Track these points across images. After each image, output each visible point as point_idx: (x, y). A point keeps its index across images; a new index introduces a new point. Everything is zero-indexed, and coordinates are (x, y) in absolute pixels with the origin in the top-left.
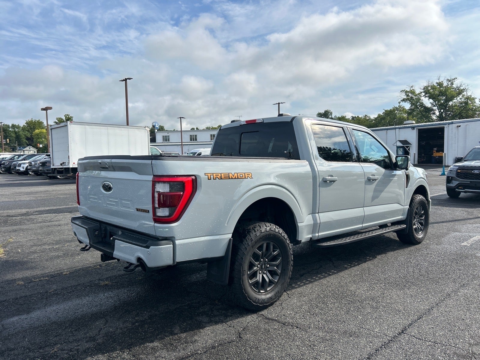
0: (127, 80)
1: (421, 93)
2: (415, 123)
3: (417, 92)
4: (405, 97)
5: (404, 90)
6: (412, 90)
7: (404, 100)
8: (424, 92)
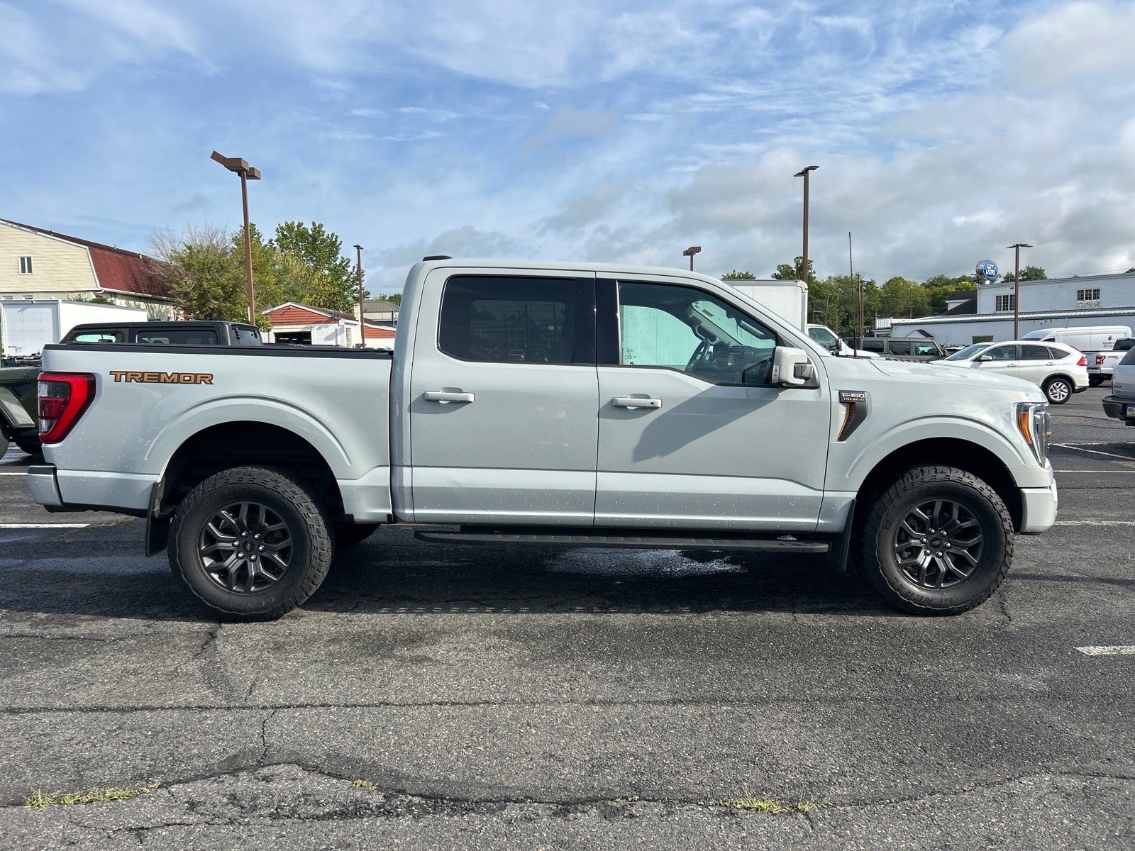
0: (809, 171)
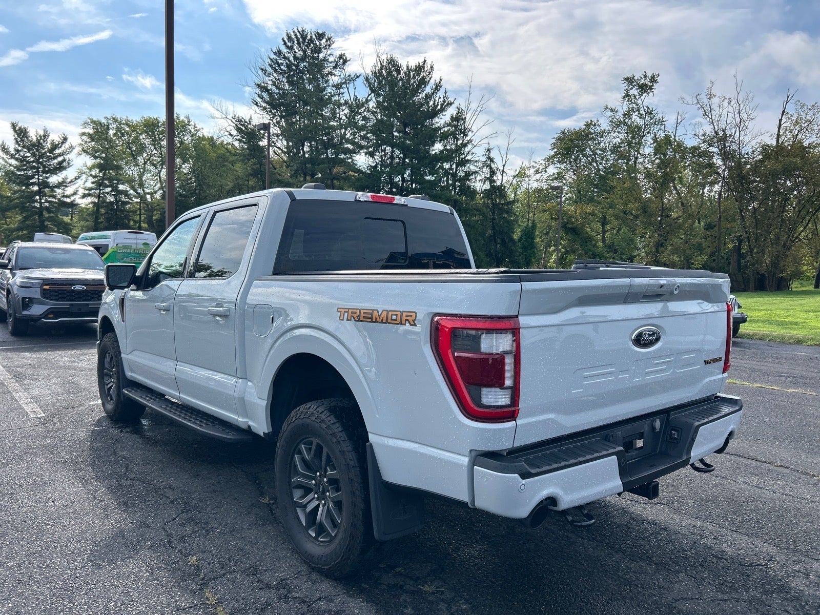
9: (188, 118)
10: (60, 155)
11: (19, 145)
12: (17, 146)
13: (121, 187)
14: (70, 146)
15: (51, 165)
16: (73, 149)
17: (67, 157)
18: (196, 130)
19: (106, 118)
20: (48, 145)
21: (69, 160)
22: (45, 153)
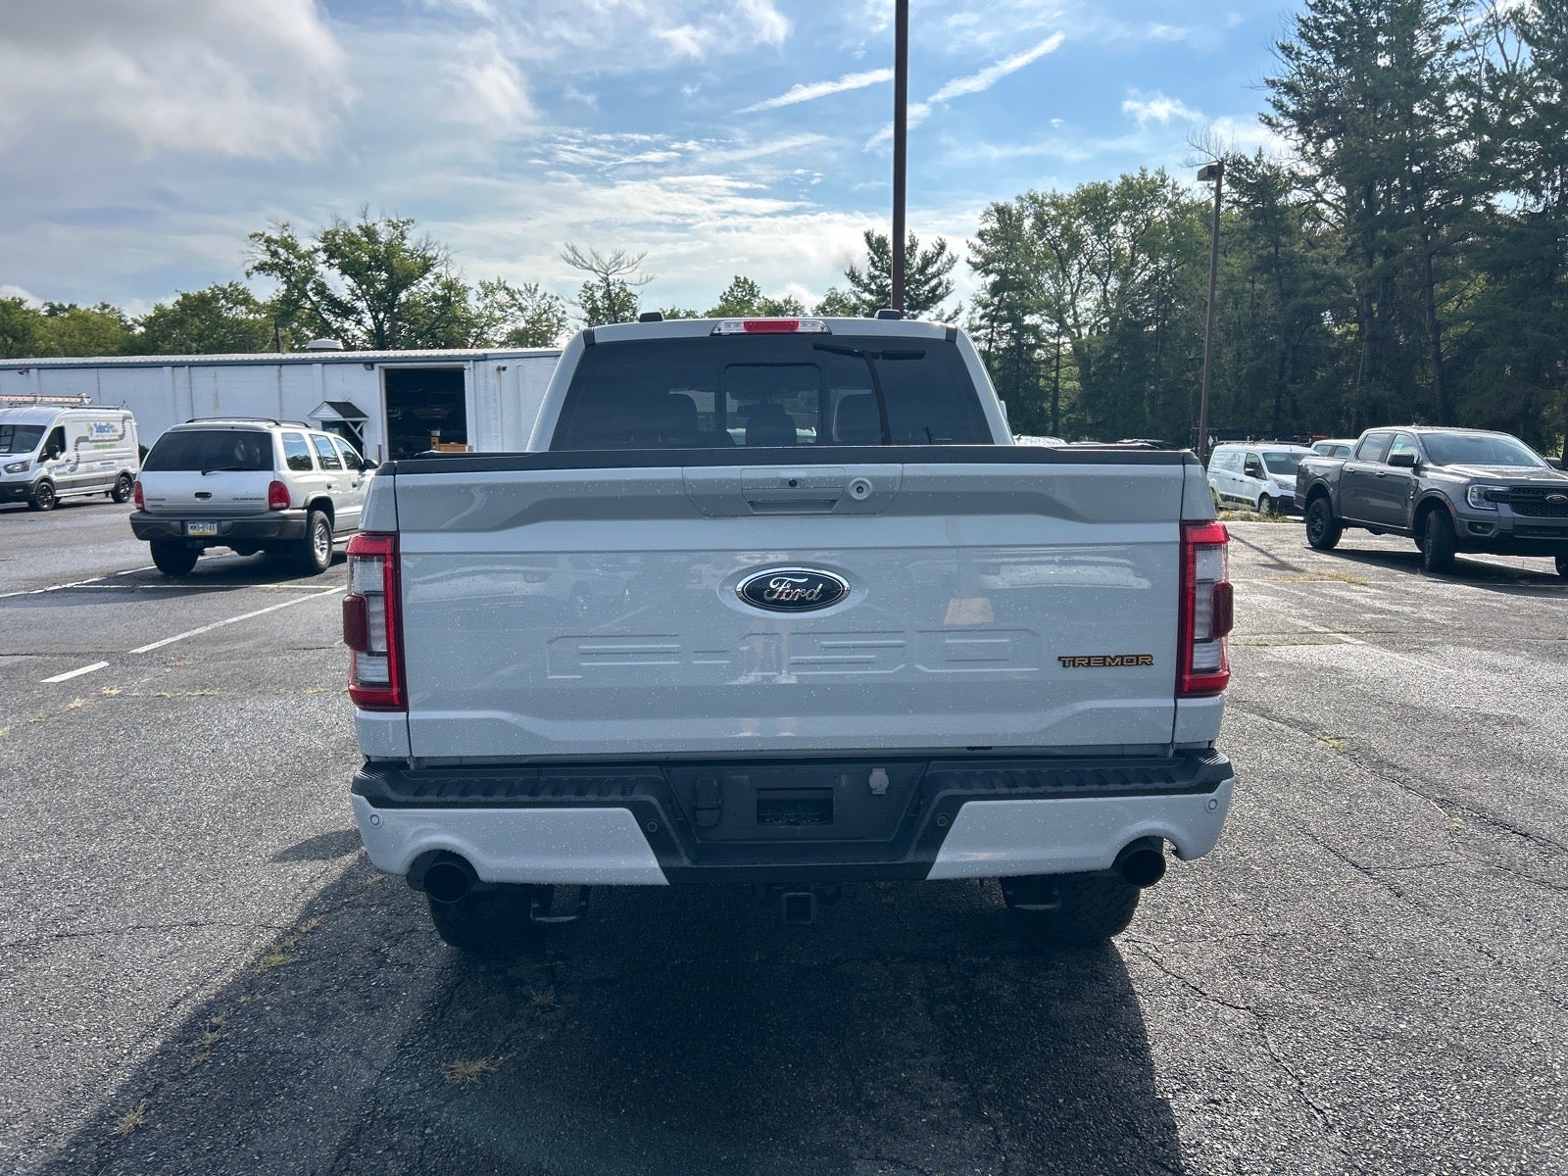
1: (317, 250)
2: (342, 348)
3: (305, 245)
4: (267, 258)
5: (262, 235)
6: (286, 238)
7: (262, 267)
8: (325, 251)
9: (1161, 173)
10: (934, 276)
11: (876, 267)
12: (872, 269)
13: (1029, 320)
14: (950, 257)
15: (920, 294)
16: (955, 261)
17: (944, 278)
18: (1177, 194)
19: (1020, 199)
20: (917, 261)
21: (948, 283)
22: (913, 275)
